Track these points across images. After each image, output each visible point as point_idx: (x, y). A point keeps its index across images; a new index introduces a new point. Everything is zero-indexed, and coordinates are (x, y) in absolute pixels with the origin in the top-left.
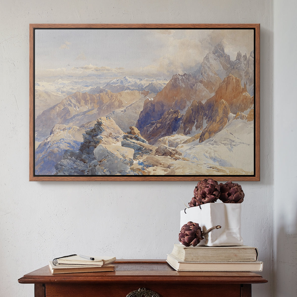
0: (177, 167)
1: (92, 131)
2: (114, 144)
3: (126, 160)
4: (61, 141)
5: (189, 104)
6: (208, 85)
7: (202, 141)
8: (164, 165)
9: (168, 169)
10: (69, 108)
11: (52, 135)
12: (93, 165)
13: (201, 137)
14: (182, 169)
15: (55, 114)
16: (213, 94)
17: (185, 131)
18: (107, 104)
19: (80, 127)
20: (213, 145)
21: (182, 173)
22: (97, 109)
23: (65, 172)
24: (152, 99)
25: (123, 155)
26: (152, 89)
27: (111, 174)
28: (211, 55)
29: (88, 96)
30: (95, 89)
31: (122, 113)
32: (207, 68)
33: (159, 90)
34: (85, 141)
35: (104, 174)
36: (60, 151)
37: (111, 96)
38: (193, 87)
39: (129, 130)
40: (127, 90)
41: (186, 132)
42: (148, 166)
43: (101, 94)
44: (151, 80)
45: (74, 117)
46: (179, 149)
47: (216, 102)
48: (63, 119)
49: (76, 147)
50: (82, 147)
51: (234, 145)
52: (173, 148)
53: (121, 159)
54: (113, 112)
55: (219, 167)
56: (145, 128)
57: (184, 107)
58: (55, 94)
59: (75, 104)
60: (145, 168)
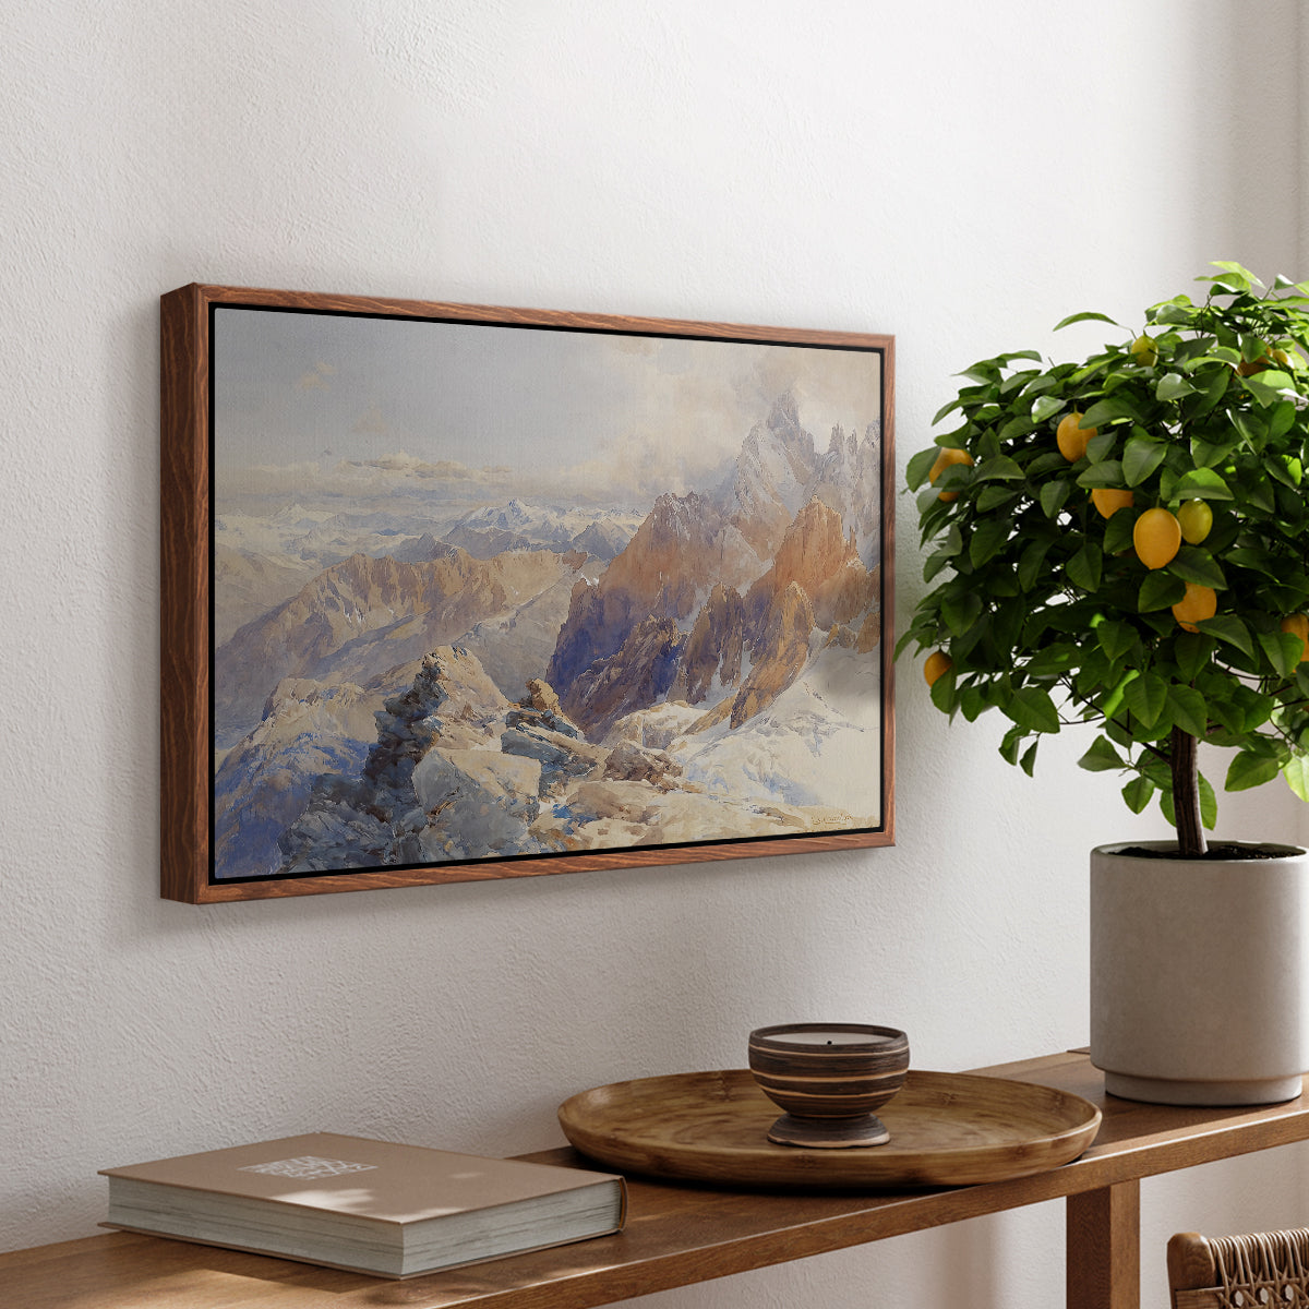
0: (668, 817)
1: (406, 702)
2: (477, 747)
3: (515, 801)
4: (302, 741)
5: (702, 598)
6: (755, 532)
7: (740, 723)
8: (629, 812)
9: (643, 824)
10: (331, 614)
11: (270, 720)
12: (411, 827)
13: (735, 708)
14: (683, 822)
15: (282, 639)
16: (768, 565)
17: (690, 690)
18: (457, 598)
19: (368, 687)
20: (768, 734)
21: (682, 835)
22: (422, 618)
23: (314, 861)
24: (597, 581)
25: (506, 786)
26: (594, 546)
27: (469, 857)
28: (764, 435)
29: (393, 569)
30: (416, 542)
31: (504, 630)
32: (752, 477)
33: (618, 549)
34: (384, 740)
35: (445, 858)
36: (298, 781)
37: (470, 570)
38: (714, 540)
39: (526, 693)
40: (519, 551)
41: (694, 692)
42: (584, 819)
43: (438, 562)
44: (592, 512)
45: (346, 649)
46: (675, 755)
47: (776, 591)
48: (307, 657)
49: (352, 763)
50: (372, 761)
51: (825, 733)
52: (657, 752)
53: (500, 799)
54: (476, 630)
55: (784, 809)
56: (575, 685)
57: (690, 611)
58: (279, 563)
59: (350, 598)
60: (574, 825)
